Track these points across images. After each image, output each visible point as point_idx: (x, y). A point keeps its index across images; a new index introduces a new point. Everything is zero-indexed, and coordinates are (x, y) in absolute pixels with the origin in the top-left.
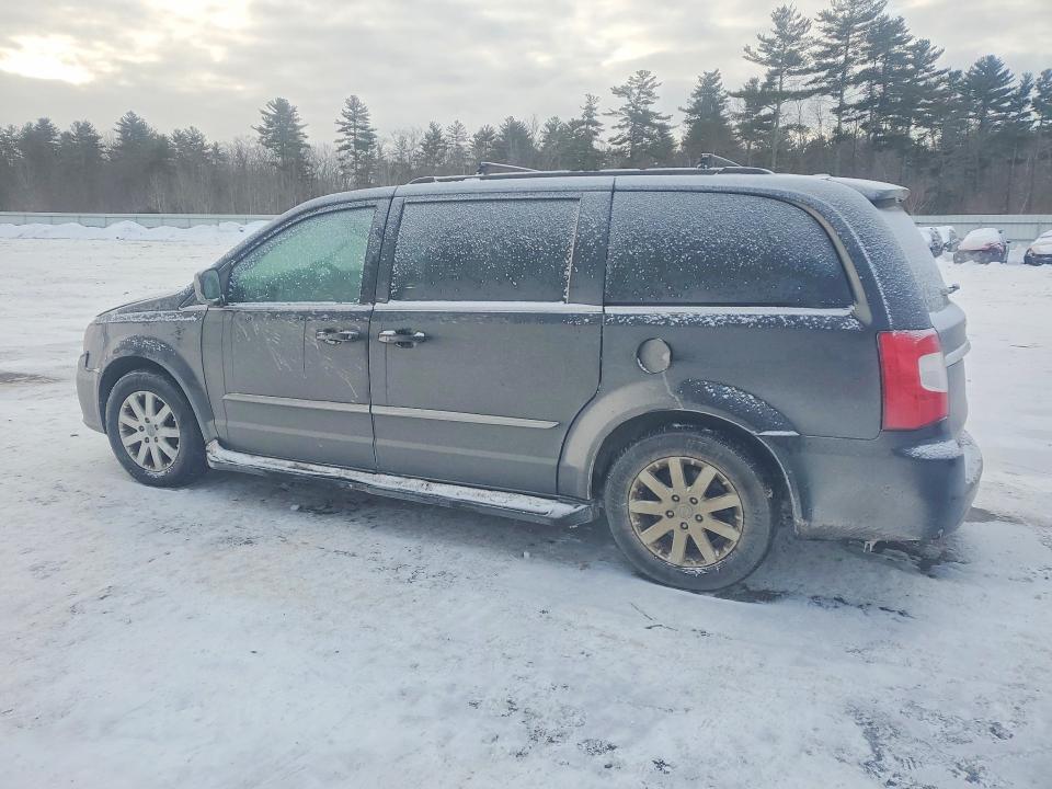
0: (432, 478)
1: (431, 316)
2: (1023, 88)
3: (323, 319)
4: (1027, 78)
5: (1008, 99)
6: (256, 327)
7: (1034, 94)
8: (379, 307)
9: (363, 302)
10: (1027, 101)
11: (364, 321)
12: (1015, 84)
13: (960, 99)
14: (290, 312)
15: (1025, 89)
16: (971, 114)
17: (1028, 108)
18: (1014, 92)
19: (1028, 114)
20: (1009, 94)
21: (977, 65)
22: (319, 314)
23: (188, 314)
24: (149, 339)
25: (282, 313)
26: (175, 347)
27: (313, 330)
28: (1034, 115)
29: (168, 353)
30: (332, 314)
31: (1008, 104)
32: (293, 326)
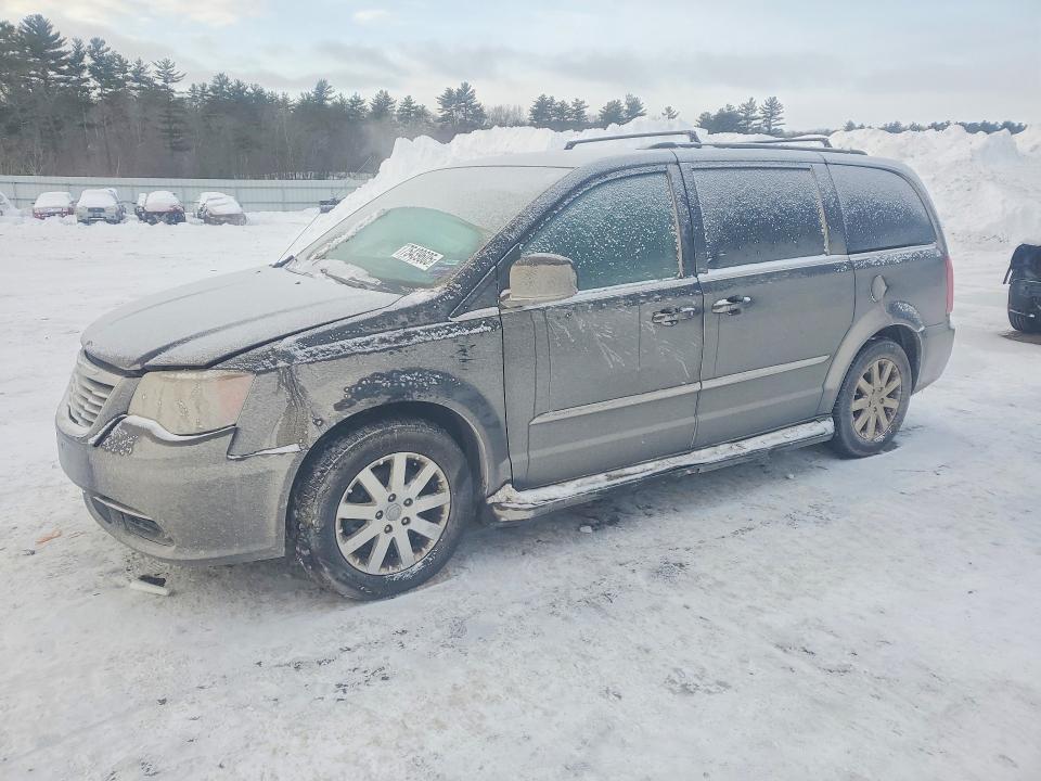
0: (736, 438)
1: (750, 280)
2: (77, 53)
3: (657, 300)
4: (79, 44)
5: (65, 62)
6: (581, 324)
7: (88, 61)
8: (702, 278)
9: (686, 275)
10: (84, 67)
11: (697, 294)
12: (68, 47)
13: (18, 56)
14: (616, 299)
15: (79, 56)
16: (33, 72)
17: (86, 74)
18: (69, 56)
19: (87, 80)
20: (63, 58)
21: (26, 21)
22: (649, 295)
23: (471, 324)
24: (409, 372)
25: (607, 301)
26: (457, 373)
27: (649, 314)
28: (93, 83)
29: (448, 384)
30: (663, 293)
31: (66, 67)
32: (627, 314)
